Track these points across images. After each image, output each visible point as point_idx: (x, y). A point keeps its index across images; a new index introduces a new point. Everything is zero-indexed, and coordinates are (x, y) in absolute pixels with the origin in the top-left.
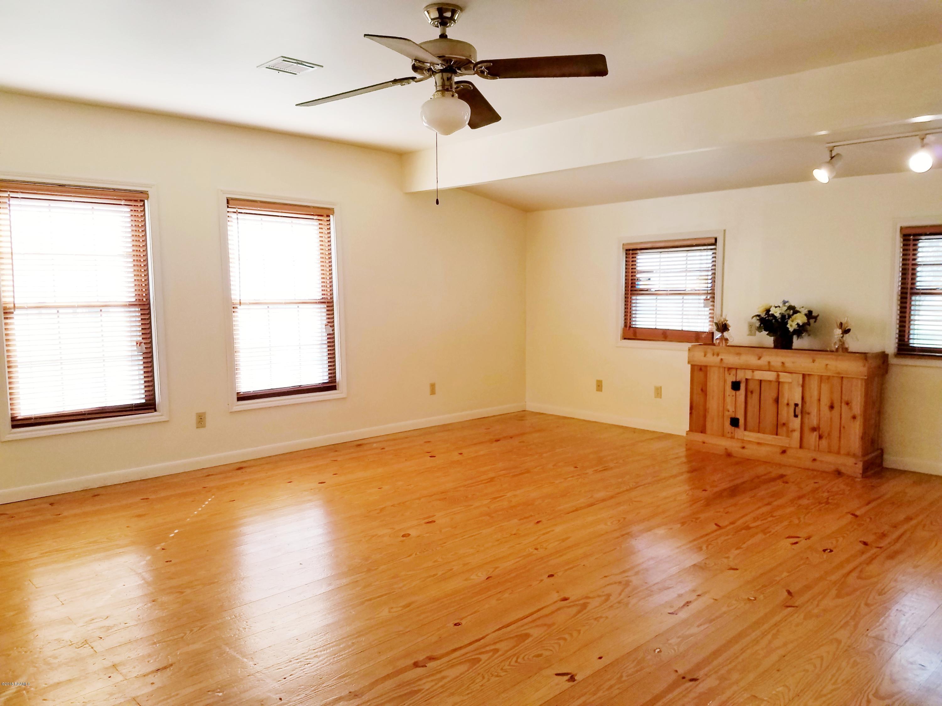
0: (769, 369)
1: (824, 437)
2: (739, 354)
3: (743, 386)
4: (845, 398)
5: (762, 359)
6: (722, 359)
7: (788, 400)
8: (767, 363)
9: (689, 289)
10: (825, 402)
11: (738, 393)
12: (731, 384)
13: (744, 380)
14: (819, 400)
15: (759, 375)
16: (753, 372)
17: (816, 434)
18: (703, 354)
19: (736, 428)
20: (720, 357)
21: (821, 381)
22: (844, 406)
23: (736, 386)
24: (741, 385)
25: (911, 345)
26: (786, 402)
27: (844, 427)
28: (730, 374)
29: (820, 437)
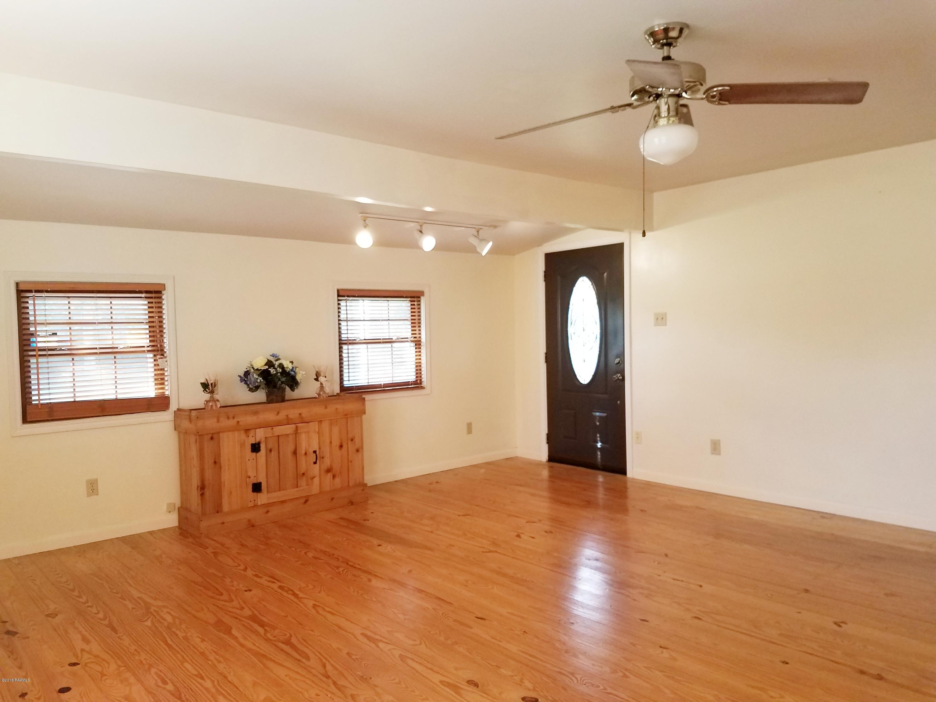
0: (288, 423)
1: (337, 475)
2: (256, 413)
3: (263, 446)
4: (350, 436)
5: (280, 414)
6: (238, 422)
7: (306, 450)
8: (285, 417)
9: (122, 347)
10: (336, 443)
11: (258, 454)
12: (250, 446)
13: (263, 439)
14: (331, 442)
15: (279, 430)
16: (272, 429)
17: (330, 475)
18: (215, 420)
19: (258, 494)
20: (236, 420)
21: (331, 425)
22: (349, 442)
23: (256, 448)
24: (261, 445)
25: (345, 386)
26: (304, 452)
27: (351, 462)
28: (248, 436)
29: (334, 477)
